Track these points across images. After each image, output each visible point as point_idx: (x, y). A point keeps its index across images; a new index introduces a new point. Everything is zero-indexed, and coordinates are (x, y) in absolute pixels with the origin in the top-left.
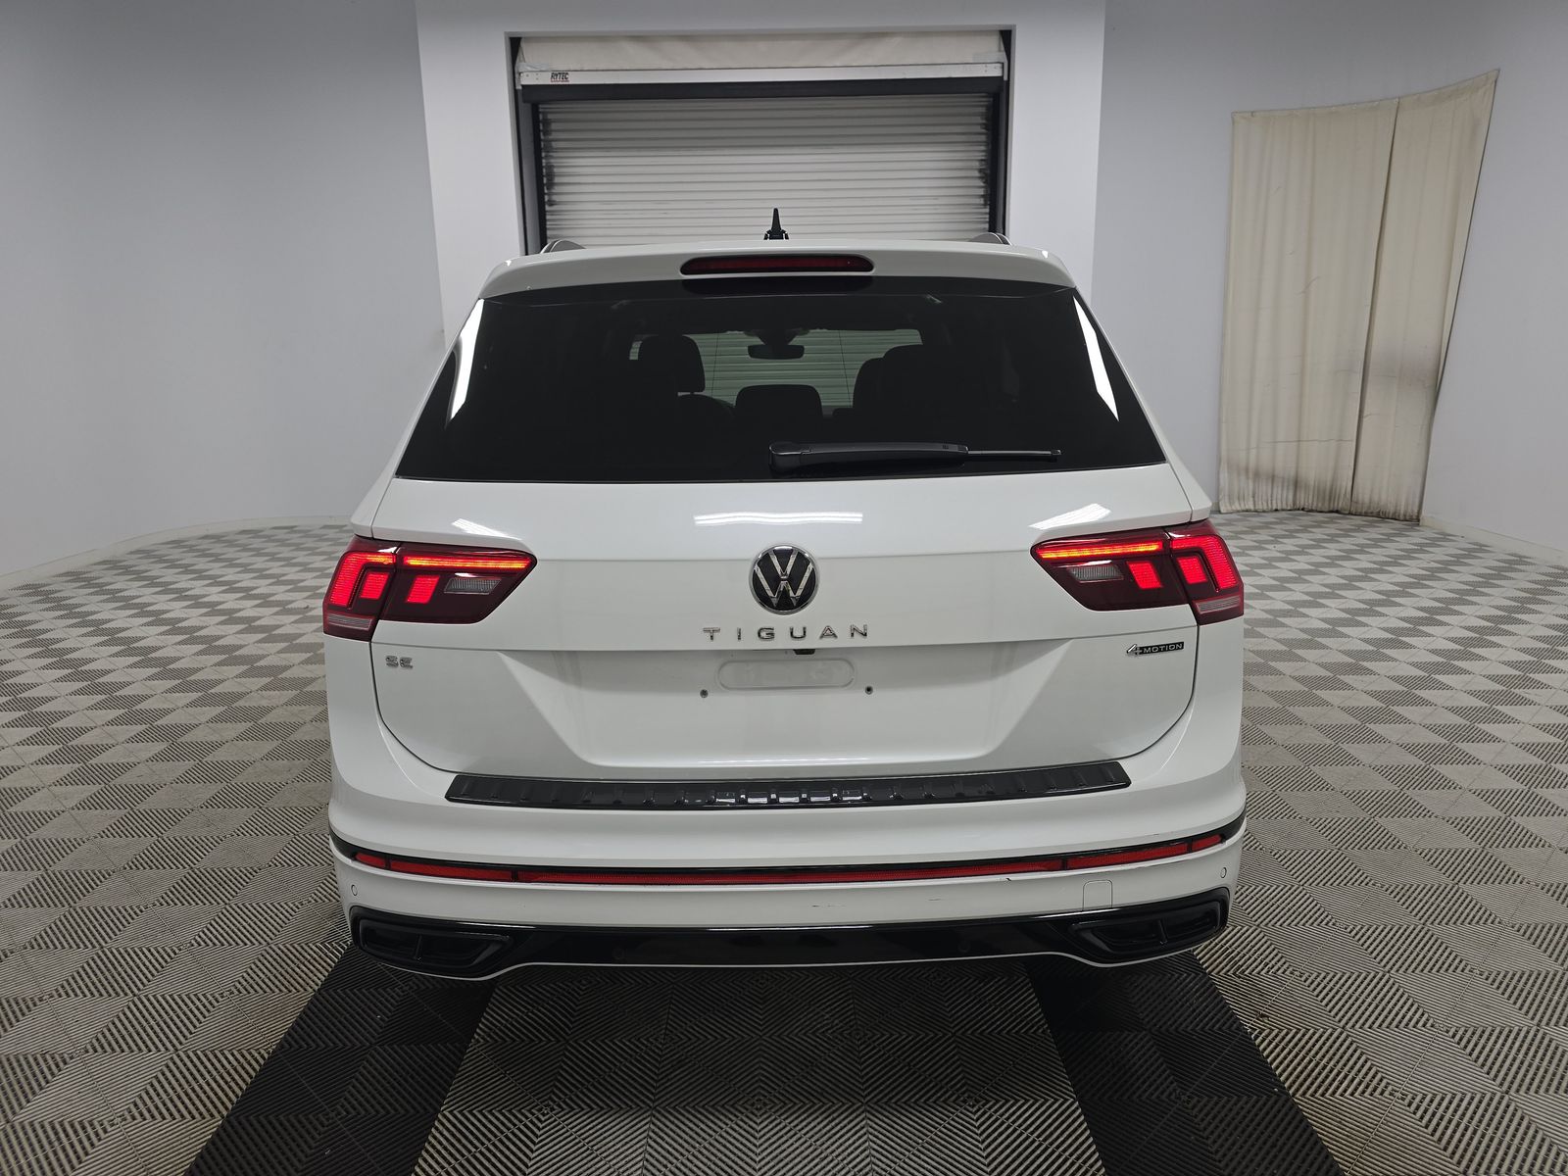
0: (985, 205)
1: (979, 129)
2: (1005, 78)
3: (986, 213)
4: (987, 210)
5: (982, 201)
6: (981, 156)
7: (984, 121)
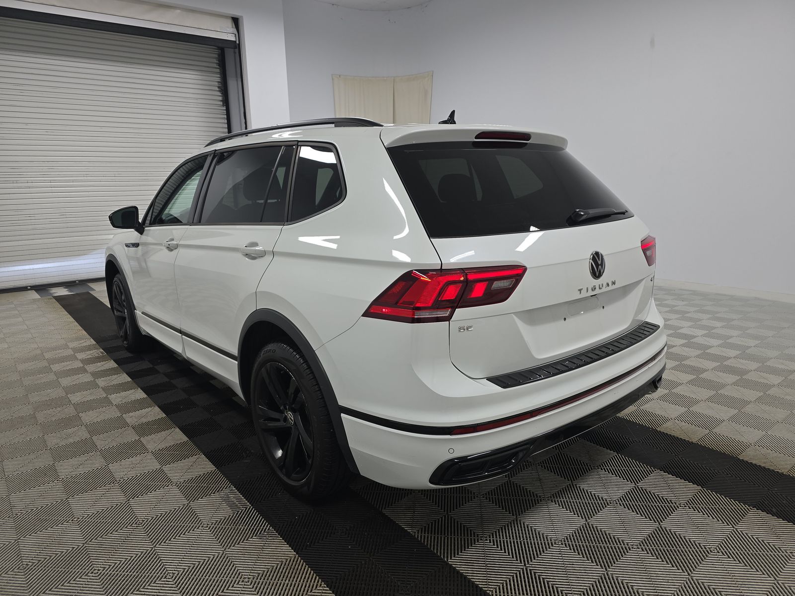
0: (223, 105)
1: (215, 66)
2: (237, 42)
3: (224, 110)
4: (225, 108)
5: (221, 103)
6: (219, 80)
7: (218, 62)
